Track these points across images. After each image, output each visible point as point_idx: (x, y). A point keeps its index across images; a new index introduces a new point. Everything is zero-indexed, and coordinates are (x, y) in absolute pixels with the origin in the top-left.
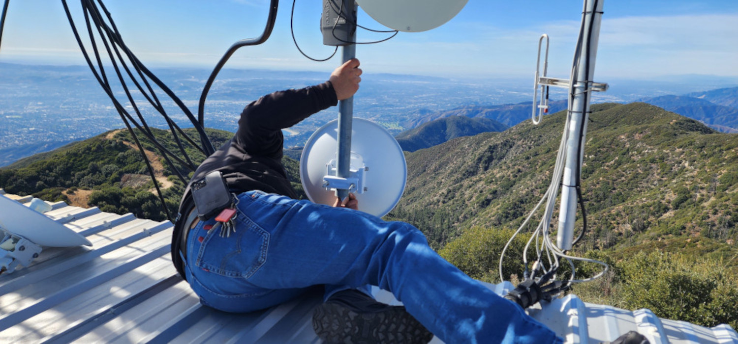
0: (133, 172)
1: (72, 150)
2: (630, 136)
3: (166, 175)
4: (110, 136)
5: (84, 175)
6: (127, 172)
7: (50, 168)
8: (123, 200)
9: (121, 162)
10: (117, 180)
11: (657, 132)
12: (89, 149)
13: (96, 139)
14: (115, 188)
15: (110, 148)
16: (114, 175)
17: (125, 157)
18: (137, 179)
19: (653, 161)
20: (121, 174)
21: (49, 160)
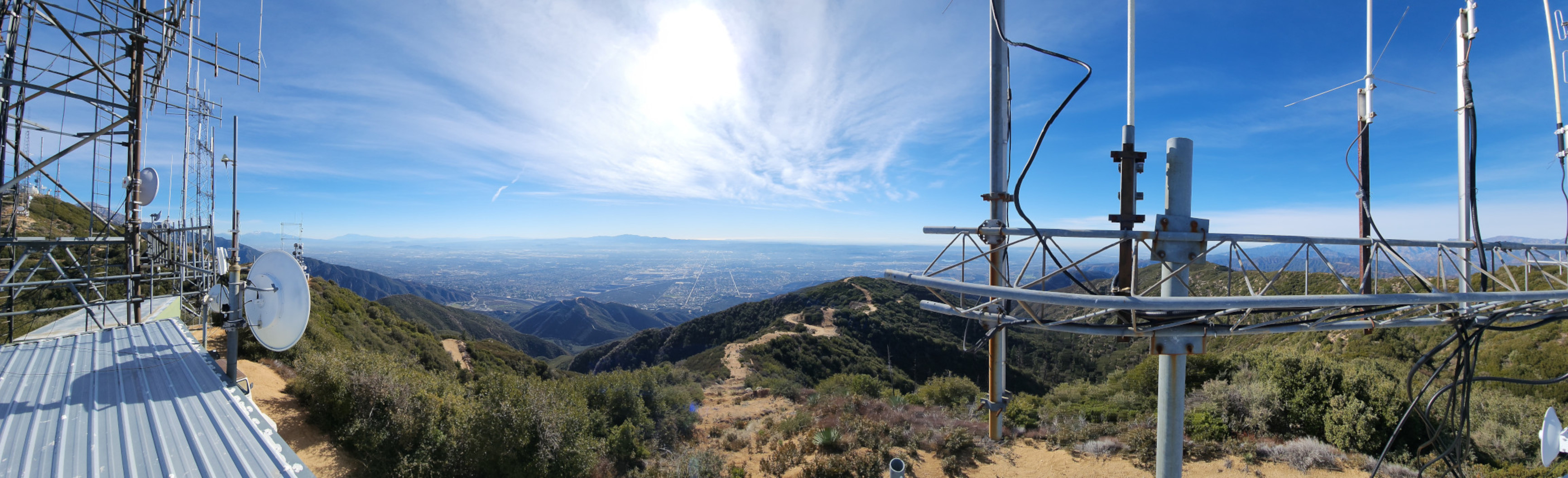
0: (856, 300)
1: (827, 286)
2: (1194, 277)
3: (873, 303)
4: (846, 281)
5: (830, 300)
6: (852, 300)
7: (815, 294)
8: (851, 316)
9: (850, 295)
10: (847, 304)
11: (1208, 273)
12: (834, 286)
13: (838, 282)
14: (845, 309)
15: (845, 287)
16: (845, 301)
17: (852, 292)
18: (857, 305)
19: (1207, 288)
20: (849, 301)
21: (814, 291)
